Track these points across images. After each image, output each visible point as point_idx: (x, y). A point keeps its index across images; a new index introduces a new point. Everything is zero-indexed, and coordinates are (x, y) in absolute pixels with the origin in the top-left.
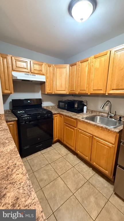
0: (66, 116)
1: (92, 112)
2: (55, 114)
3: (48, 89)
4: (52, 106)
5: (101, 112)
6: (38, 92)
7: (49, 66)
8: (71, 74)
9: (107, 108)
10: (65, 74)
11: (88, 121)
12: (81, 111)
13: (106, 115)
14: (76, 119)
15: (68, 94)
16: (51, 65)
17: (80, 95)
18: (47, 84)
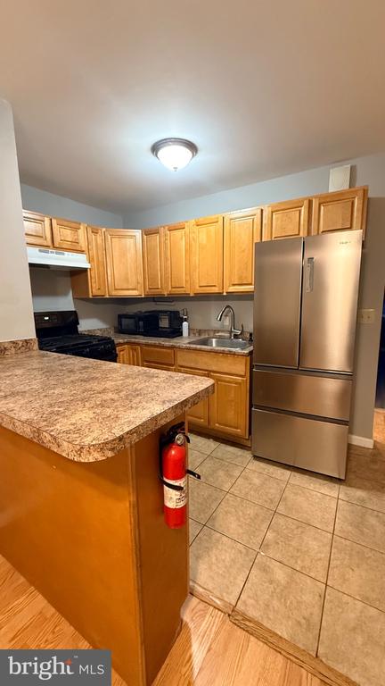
0: (147, 345)
1: (200, 332)
2: (120, 344)
3: (94, 285)
4: (101, 330)
5: (218, 331)
6: (66, 294)
7: (95, 232)
8: (147, 253)
9: (227, 322)
10: (133, 251)
11: (199, 347)
12: (179, 333)
13: (227, 335)
14: (172, 347)
15: (143, 296)
16: (97, 230)
17: (172, 298)
18: (93, 275)
